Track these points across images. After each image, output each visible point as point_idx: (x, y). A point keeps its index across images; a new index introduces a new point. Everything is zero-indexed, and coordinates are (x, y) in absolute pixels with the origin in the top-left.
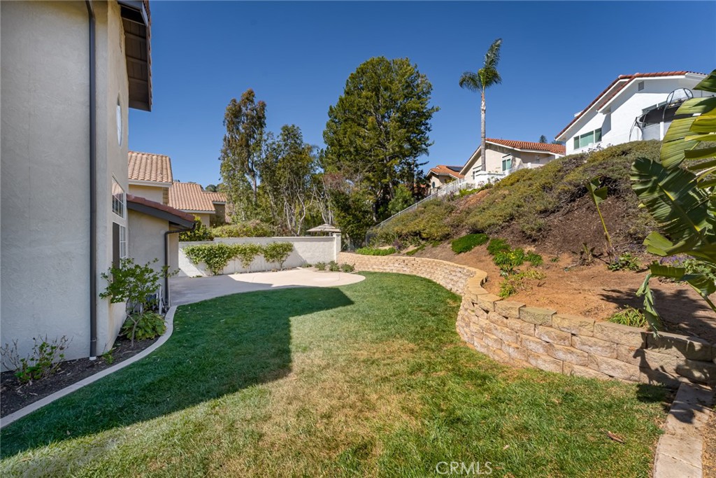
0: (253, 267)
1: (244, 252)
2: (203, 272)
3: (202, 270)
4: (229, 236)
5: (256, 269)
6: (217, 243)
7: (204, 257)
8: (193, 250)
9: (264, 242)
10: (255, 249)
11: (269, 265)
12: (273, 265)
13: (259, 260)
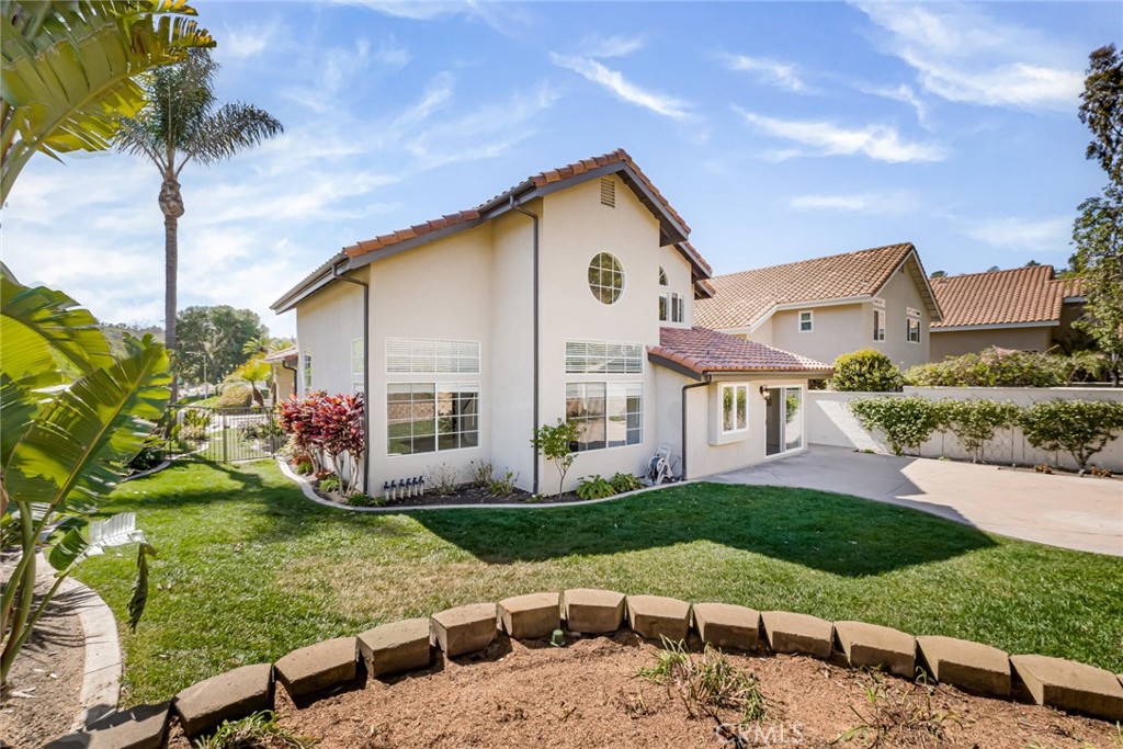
0: (987, 453)
1: (964, 416)
2: (882, 446)
3: (880, 441)
4: (932, 384)
5: (997, 455)
6: (907, 395)
7: (880, 419)
8: (861, 406)
9: (1028, 400)
10: (992, 412)
11: (1039, 454)
12: (1052, 456)
13: (1009, 439)
